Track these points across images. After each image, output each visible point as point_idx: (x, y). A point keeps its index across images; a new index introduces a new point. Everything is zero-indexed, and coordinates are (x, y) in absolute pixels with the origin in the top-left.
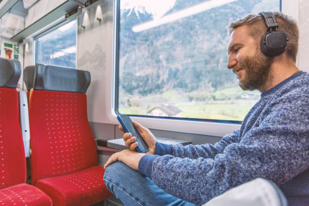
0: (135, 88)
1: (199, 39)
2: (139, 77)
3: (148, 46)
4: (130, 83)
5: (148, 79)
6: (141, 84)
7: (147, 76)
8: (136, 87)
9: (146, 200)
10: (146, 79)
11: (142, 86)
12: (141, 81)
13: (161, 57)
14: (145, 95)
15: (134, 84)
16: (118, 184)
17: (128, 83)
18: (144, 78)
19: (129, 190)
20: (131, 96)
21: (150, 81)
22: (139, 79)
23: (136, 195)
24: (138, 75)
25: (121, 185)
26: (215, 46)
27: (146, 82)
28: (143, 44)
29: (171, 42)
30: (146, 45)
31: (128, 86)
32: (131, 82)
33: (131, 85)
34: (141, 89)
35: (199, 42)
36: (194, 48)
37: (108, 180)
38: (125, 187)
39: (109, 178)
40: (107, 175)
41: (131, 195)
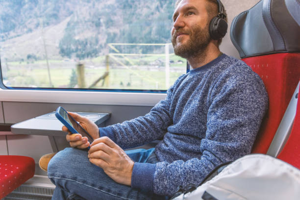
0: (73, 52)
1: (139, 4)
2: (78, 40)
3: (90, 8)
4: (69, 47)
5: (87, 44)
6: (79, 47)
7: (86, 40)
8: (74, 50)
9: (111, 187)
10: (85, 43)
11: (80, 50)
12: (80, 44)
13: (102, 21)
14: (82, 58)
15: (73, 47)
16: (75, 179)
17: (67, 46)
18: (83, 42)
19: (90, 181)
20: (68, 59)
21: (88, 45)
22: (78, 43)
23: (99, 184)
24: (77, 38)
25: (79, 178)
26: (152, 14)
27: (85, 46)
28: (85, 6)
29: (113, 6)
30: (88, 7)
31: (67, 49)
32: (70, 45)
33: (70, 49)
34: (79, 53)
35: (139, 8)
36: (133, 14)
37: (59, 177)
38: (85, 179)
39: (61, 174)
40: (56, 171)
41: (93, 185)
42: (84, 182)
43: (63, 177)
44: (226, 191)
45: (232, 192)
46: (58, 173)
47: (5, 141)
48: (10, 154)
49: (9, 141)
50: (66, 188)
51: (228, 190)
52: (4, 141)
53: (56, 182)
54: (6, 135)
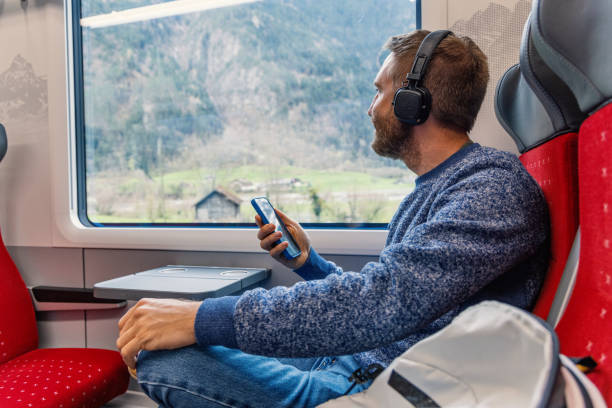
9: (250, 399)
23: (228, 395)
37: (155, 381)
38: (202, 386)
39: (159, 376)
40: (151, 371)
41: (217, 397)
42: (201, 390)
43: (163, 381)
44: (425, 366)
45: (435, 367)
46: (153, 374)
47: (83, 322)
48: (89, 347)
49: (89, 323)
50: (168, 402)
51: (429, 365)
52: (81, 323)
53: (150, 391)
54: (85, 311)
